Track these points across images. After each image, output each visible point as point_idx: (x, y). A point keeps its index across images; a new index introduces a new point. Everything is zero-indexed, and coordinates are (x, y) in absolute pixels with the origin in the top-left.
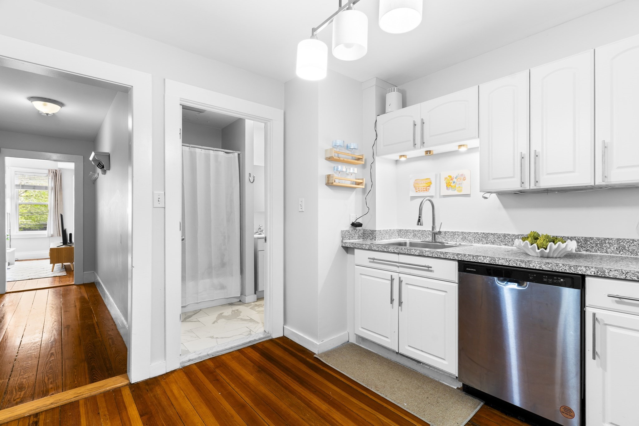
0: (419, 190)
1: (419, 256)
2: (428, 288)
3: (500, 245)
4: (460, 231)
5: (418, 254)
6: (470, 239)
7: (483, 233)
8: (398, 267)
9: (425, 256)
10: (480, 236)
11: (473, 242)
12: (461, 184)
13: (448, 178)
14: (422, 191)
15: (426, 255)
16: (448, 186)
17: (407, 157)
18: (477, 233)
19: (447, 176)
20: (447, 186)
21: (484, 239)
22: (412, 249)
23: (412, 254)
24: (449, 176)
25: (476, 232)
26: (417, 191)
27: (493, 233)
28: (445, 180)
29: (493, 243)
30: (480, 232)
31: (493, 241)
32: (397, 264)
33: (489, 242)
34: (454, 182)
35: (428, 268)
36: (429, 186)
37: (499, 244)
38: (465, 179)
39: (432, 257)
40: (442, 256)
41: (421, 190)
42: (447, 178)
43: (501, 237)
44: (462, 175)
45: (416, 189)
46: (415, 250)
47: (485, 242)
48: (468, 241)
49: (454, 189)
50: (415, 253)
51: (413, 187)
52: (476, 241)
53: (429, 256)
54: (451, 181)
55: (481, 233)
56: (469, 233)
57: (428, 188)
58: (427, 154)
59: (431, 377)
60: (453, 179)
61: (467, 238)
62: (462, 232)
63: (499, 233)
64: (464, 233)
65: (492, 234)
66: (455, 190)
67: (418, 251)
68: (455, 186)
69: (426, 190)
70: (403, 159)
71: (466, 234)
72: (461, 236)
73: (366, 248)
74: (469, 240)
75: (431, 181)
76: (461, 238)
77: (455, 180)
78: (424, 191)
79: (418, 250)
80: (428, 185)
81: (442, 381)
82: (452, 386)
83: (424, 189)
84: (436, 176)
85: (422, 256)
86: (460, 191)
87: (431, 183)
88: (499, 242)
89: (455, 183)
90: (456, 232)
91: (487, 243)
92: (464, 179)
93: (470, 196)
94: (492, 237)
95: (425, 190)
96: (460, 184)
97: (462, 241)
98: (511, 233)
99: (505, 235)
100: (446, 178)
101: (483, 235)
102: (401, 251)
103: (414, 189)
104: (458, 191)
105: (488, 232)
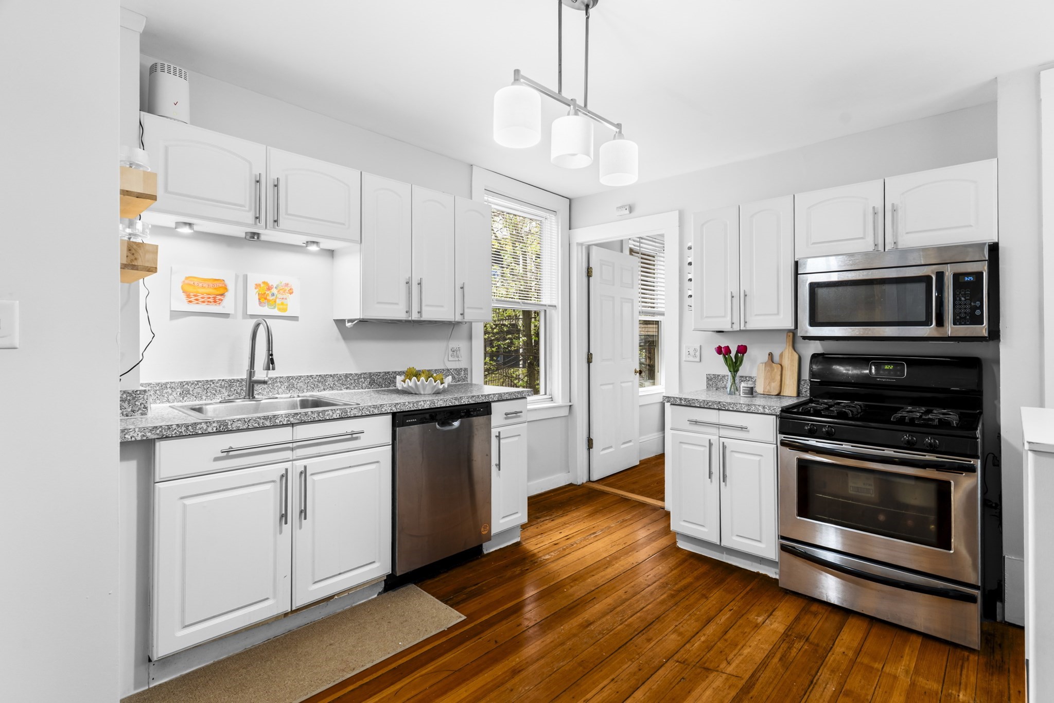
0: (197, 300)
1: (341, 418)
2: (350, 467)
3: (341, 390)
4: (285, 375)
5: (338, 417)
6: (301, 387)
7: (320, 375)
8: (292, 449)
9: (350, 417)
10: (316, 380)
11: (305, 391)
12: (286, 299)
13: (262, 285)
14: (203, 302)
15: (352, 416)
16: (263, 299)
17: (196, 228)
18: (311, 376)
19: (260, 282)
20: (259, 299)
21: (320, 385)
22: (328, 411)
23: (328, 418)
24: (264, 283)
25: (309, 374)
26: (190, 302)
27: (332, 373)
28: (256, 288)
29: (332, 388)
30: (314, 374)
31: (332, 385)
32: (290, 445)
33: (328, 388)
34: (273, 295)
35: (353, 436)
36: (222, 295)
37: (339, 389)
38: (293, 292)
39: (362, 416)
40: (376, 412)
41: (203, 300)
42: (260, 285)
43: (342, 379)
44: (287, 285)
45: (188, 296)
46: (332, 410)
47: (322, 388)
48: (297, 390)
49: (273, 305)
50: (332, 416)
51: (182, 291)
52: (309, 388)
53: (357, 416)
54: (267, 292)
55: (317, 376)
56: (299, 378)
57: (219, 297)
58: (254, 238)
59: (339, 611)
60: (272, 288)
61: (295, 386)
62: (288, 377)
63: (340, 373)
64: (290, 378)
65: (331, 376)
66: (274, 308)
67: (338, 412)
68: (275, 302)
69: (215, 302)
70: (186, 230)
71: (294, 379)
72: (286, 384)
73: (210, 430)
74: (298, 388)
75: (226, 285)
76: (286, 387)
77: (274, 291)
78: (208, 302)
79: (337, 409)
80: (218, 293)
81: (357, 602)
82: (370, 598)
83: (209, 298)
84: (237, 277)
85: (345, 418)
86: (285, 310)
87: (225, 288)
88: (340, 385)
89: (275, 296)
90: (277, 378)
91: (324, 389)
92: (291, 291)
93: (298, 320)
94: (331, 380)
95: (211, 300)
96: (283, 299)
97: (288, 392)
98: (353, 372)
99: (347, 376)
100: (257, 286)
101: (320, 379)
102: (305, 419)
103: (183, 296)
104: (279, 310)
105: (326, 374)
